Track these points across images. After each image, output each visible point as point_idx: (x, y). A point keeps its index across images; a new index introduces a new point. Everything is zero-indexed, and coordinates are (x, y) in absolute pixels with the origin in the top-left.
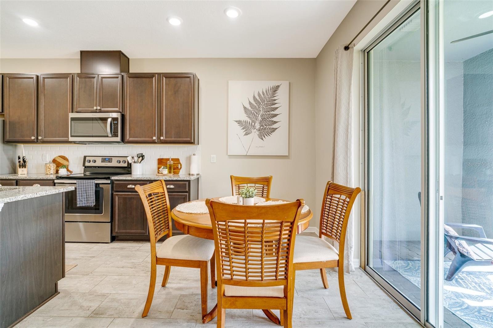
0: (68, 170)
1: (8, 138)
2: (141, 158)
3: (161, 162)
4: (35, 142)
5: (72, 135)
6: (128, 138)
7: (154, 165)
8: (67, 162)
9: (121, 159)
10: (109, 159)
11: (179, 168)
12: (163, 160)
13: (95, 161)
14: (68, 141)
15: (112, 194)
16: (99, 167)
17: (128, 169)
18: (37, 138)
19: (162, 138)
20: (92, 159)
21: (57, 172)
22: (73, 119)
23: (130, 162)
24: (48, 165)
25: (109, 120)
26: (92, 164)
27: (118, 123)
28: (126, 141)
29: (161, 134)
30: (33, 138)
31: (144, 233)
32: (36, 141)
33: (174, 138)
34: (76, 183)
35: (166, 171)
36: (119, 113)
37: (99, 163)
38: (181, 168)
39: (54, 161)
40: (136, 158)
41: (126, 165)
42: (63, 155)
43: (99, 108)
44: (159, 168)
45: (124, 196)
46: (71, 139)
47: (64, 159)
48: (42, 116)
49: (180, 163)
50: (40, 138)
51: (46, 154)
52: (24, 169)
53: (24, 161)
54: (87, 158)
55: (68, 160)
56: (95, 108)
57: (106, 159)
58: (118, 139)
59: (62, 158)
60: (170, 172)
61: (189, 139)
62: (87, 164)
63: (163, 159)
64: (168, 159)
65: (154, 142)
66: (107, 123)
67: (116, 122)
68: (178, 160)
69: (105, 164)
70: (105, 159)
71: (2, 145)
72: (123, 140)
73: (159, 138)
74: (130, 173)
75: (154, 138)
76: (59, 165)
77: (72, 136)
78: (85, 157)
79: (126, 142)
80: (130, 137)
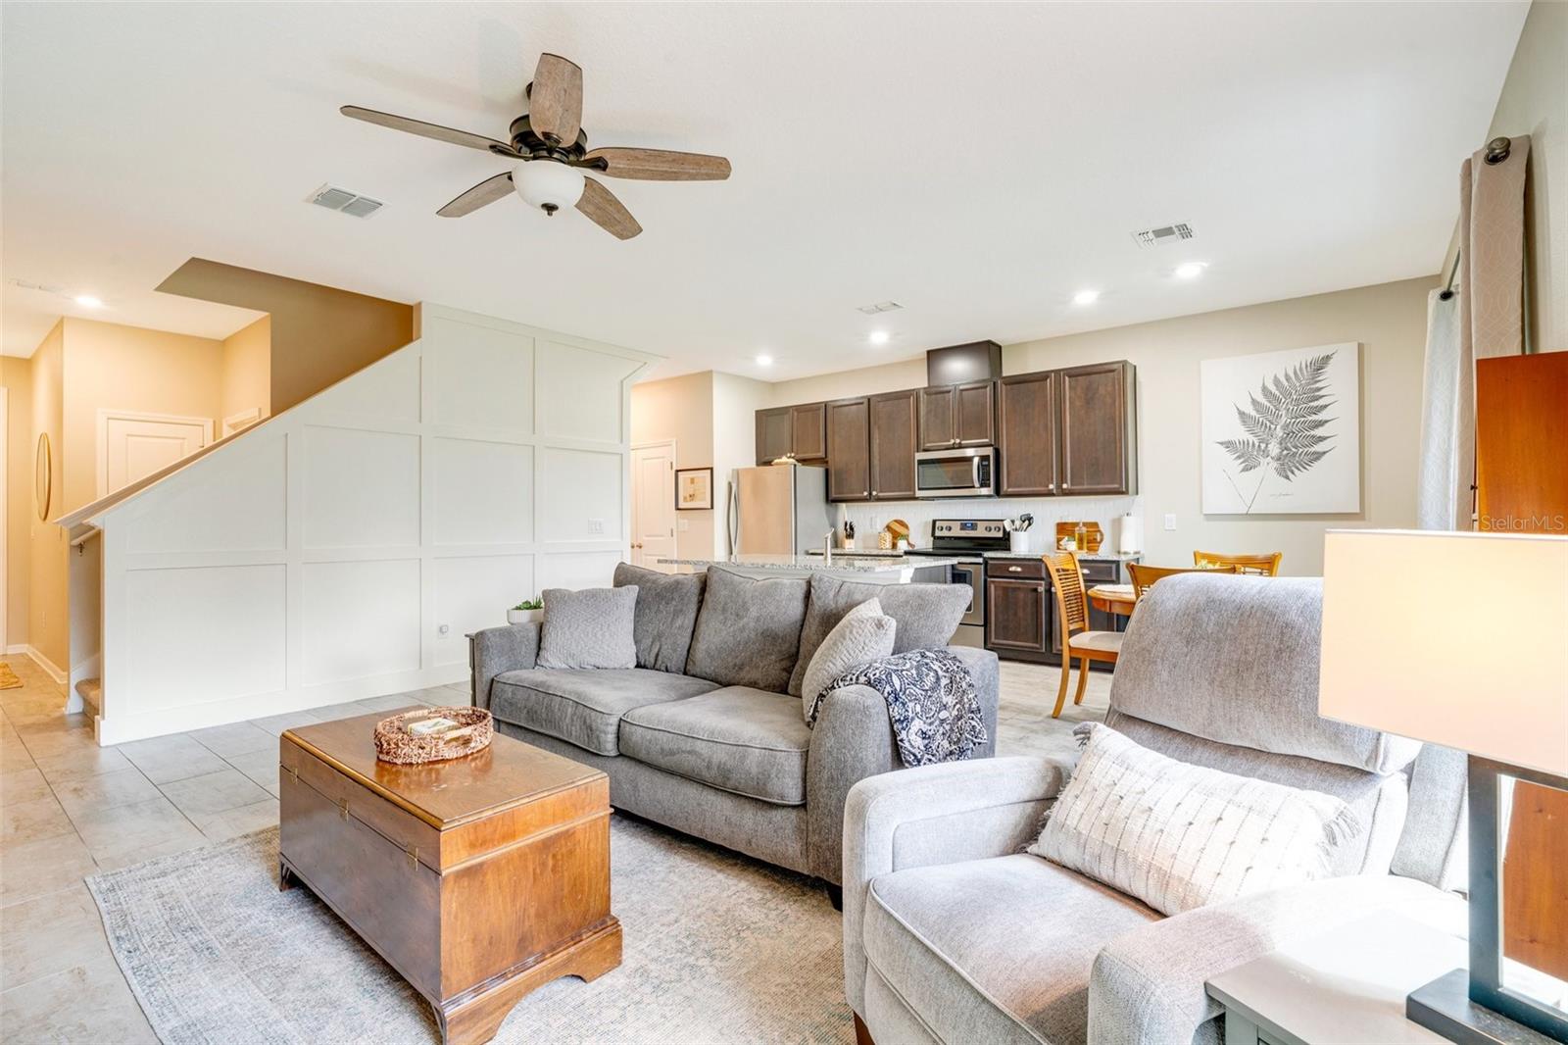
0: (909, 544)
1: (833, 495)
2: (1027, 522)
3: (1064, 529)
4: (868, 499)
5: (919, 487)
6: (1005, 488)
7: (1051, 535)
8: (908, 531)
9: (993, 525)
10: (972, 524)
11: (1099, 540)
12: (1066, 526)
13: (950, 529)
14: (913, 496)
15: (986, 581)
16: (956, 538)
17: (1004, 542)
18: (870, 494)
19: (1065, 486)
20: (945, 524)
21: (894, 546)
22: (921, 462)
23: (1008, 530)
24: (882, 535)
25: (976, 460)
26: (945, 533)
27: (989, 465)
28: (1002, 493)
29: (1062, 479)
30: (866, 494)
31: (1038, 648)
32: (868, 497)
33: (1088, 484)
35: (1072, 546)
36: (991, 448)
37: (957, 532)
38: (1102, 540)
39: (888, 528)
40: (1018, 523)
41: (1000, 535)
42: (901, 518)
43: (958, 441)
44: (1059, 540)
45: (1005, 585)
46: (919, 494)
47: (904, 526)
48: (876, 462)
49: (1099, 531)
50: (874, 493)
51: (878, 517)
52: (851, 541)
53: (852, 528)
54: (938, 524)
55: (909, 527)
56: (952, 441)
58: (991, 490)
59: (900, 524)
60: (1080, 548)
61: (1116, 486)
62: (938, 533)
63: (1065, 523)
64: (1077, 524)
65: (1050, 494)
66: (972, 465)
67: (984, 463)
68: (1096, 525)
69: (966, 533)
70: (967, 524)
72: (998, 492)
73: (1059, 487)
74: (1008, 549)
75: (1051, 487)
76: (896, 536)
77: (919, 489)
78: (934, 522)
79: (1003, 495)
80: (1008, 487)
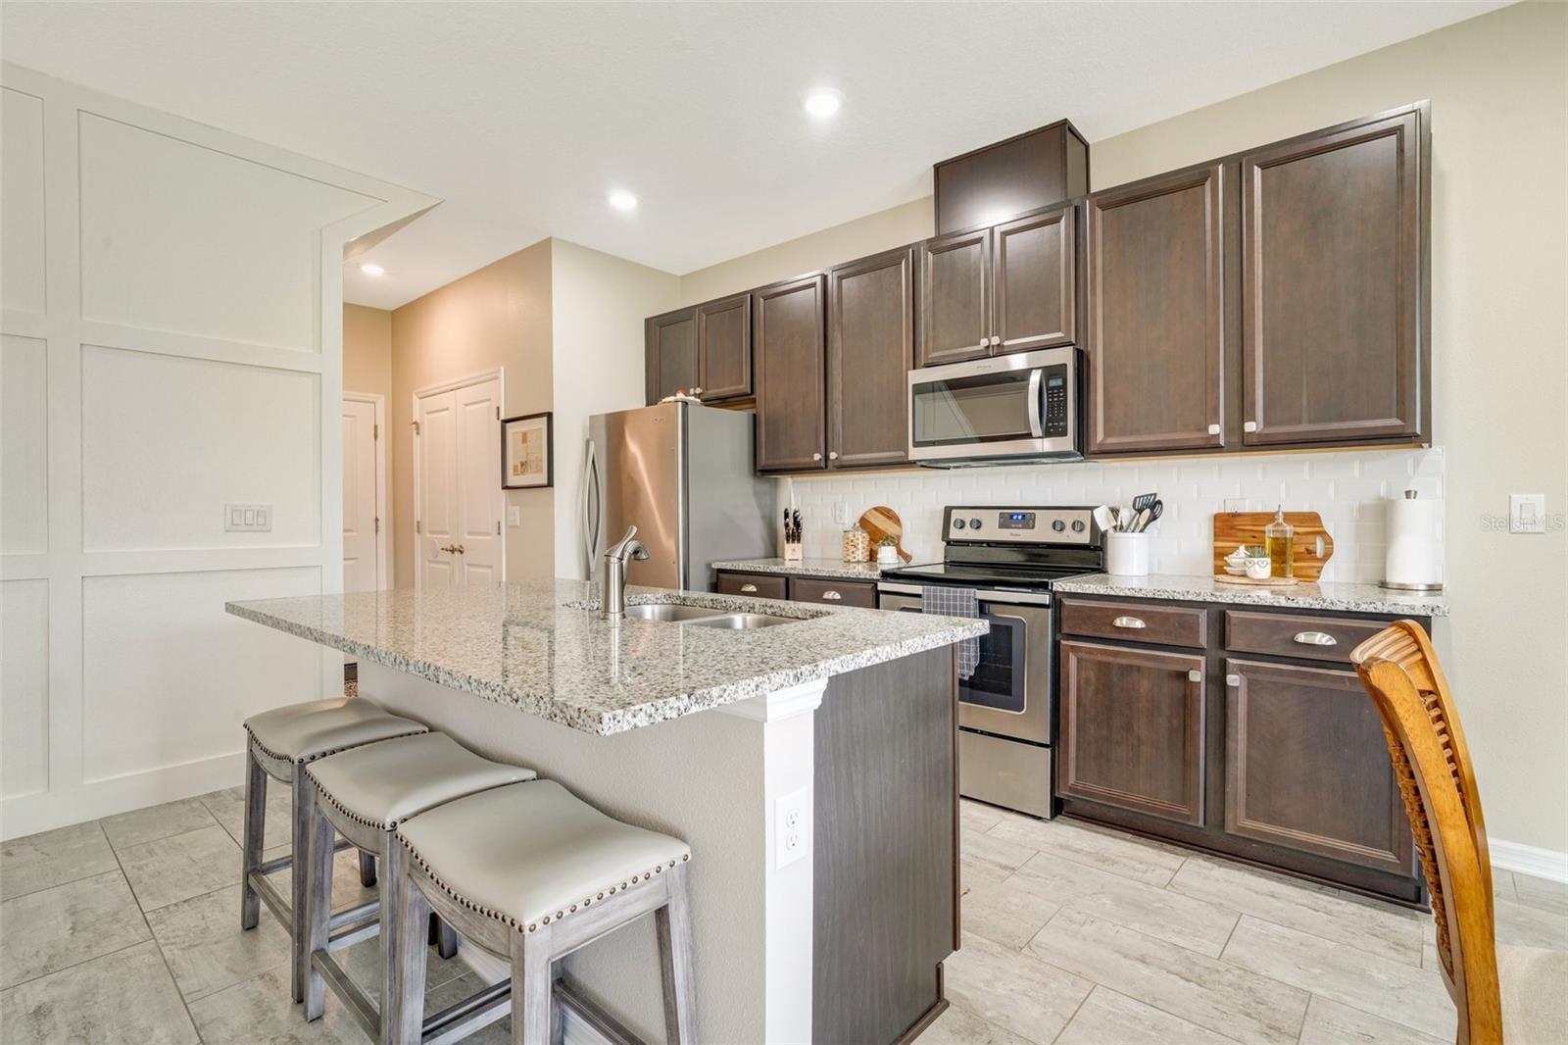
0: (900, 552)
1: (763, 462)
2: (1147, 513)
3: (1228, 527)
4: (822, 468)
5: (917, 440)
6: (1100, 437)
7: (1200, 541)
8: (898, 528)
9: (1068, 518)
10: (1024, 516)
11: (1319, 553)
12: (1238, 521)
13: (977, 525)
14: (905, 460)
15: (1056, 645)
16: (989, 544)
17: (1092, 556)
18: (826, 457)
19: (1250, 427)
20: (968, 516)
21: (872, 556)
22: (920, 389)
23: (1103, 529)
24: (850, 535)
25: (1035, 378)
26: (969, 534)
27: (1064, 387)
28: (1093, 448)
29: (1244, 411)
30: (817, 457)
31: (1188, 817)
32: (823, 465)
33: (1311, 421)
34: (919, 596)
35: (1262, 568)
36: (1071, 348)
37: (991, 531)
38: (1327, 556)
39: (864, 522)
40: (1125, 515)
41: (1084, 538)
42: (883, 503)
43: (995, 340)
44: (1220, 554)
45: (1099, 657)
46: (915, 453)
47: (889, 518)
48: (836, 394)
49: (1323, 533)
50: (833, 455)
51: (843, 501)
52: (795, 545)
53: (797, 524)
54: (955, 515)
55: (899, 520)
56: (984, 342)
57: (1015, 517)
58: (1067, 443)
59: (883, 514)
60: (1279, 571)
61: (1397, 422)
62: (955, 534)
63: (1235, 515)
64: (1270, 517)
65: (1211, 447)
66: (1026, 387)
67: (1059, 382)
68: (1313, 518)
69: (1012, 534)
70: (1011, 516)
71: (752, 481)
72: (1084, 448)
73: (1235, 427)
74: (1099, 568)
75: (1215, 429)
76: (877, 537)
77: (917, 444)
78: (948, 511)
79: (1095, 453)
80: (1106, 435)
